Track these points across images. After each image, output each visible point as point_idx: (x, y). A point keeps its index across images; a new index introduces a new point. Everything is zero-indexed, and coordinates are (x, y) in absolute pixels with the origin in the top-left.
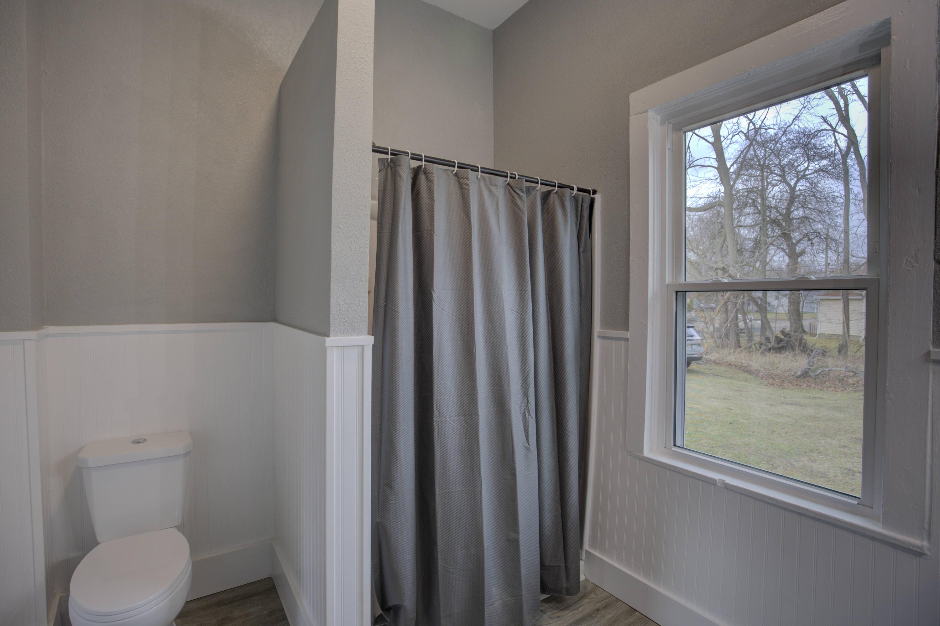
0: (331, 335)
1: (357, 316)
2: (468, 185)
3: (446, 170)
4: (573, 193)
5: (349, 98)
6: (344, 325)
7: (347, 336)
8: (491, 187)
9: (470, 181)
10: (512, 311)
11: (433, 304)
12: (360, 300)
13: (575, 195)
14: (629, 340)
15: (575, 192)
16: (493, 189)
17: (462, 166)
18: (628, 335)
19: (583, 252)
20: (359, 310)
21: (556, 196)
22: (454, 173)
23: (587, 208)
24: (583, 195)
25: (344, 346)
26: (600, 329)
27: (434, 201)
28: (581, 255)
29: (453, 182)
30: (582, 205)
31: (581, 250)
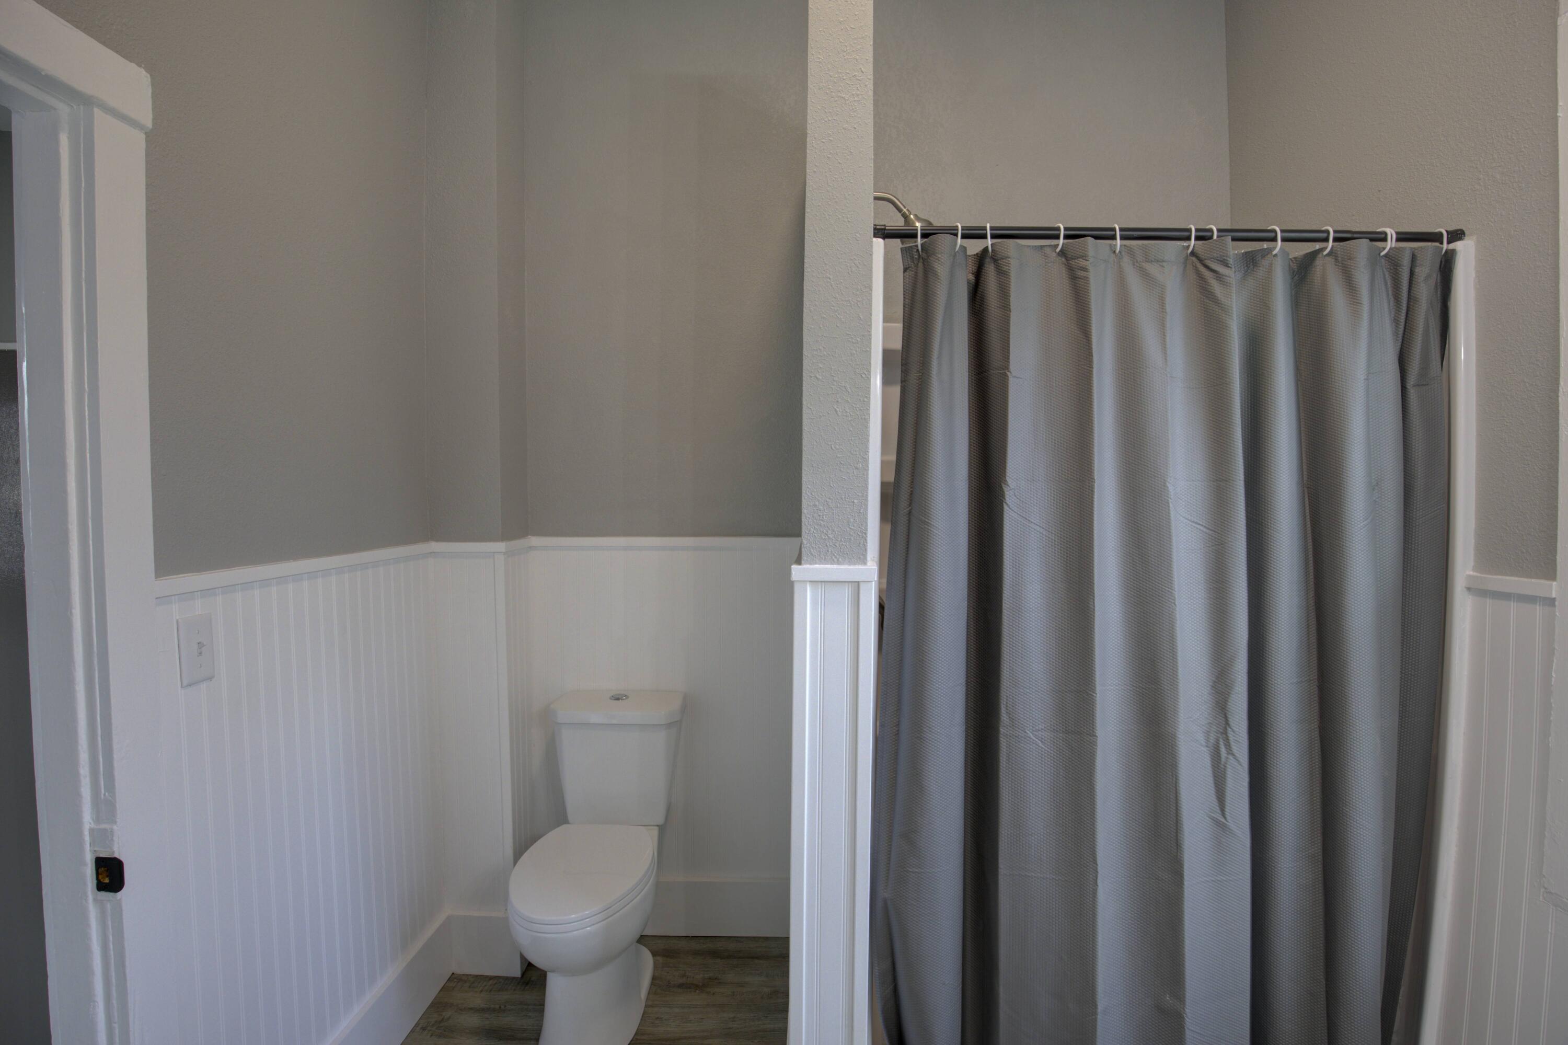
0: (803, 562)
1: (848, 529)
2: (1085, 269)
3: (1042, 247)
4: (1384, 249)
5: (831, 153)
6: (827, 546)
7: (832, 564)
8: (1148, 266)
9: (1091, 260)
10: (1194, 525)
11: (1005, 510)
12: (854, 502)
13: (1389, 252)
14: (1557, 603)
15: (1391, 244)
16: (1153, 269)
17: (1074, 235)
18: (1554, 589)
19: (1416, 385)
20: (852, 520)
21: (1330, 261)
22: (1058, 250)
23: (1428, 277)
24: (1411, 248)
25: (824, 582)
26: (1474, 570)
27: (1010, 311)
28: (1413, 393)
29: (1058, 270)
30: (1412, 273)
31: (1411, 380)
